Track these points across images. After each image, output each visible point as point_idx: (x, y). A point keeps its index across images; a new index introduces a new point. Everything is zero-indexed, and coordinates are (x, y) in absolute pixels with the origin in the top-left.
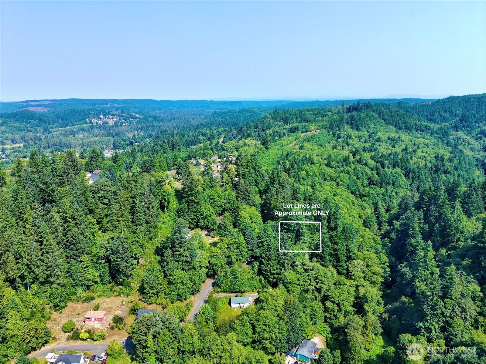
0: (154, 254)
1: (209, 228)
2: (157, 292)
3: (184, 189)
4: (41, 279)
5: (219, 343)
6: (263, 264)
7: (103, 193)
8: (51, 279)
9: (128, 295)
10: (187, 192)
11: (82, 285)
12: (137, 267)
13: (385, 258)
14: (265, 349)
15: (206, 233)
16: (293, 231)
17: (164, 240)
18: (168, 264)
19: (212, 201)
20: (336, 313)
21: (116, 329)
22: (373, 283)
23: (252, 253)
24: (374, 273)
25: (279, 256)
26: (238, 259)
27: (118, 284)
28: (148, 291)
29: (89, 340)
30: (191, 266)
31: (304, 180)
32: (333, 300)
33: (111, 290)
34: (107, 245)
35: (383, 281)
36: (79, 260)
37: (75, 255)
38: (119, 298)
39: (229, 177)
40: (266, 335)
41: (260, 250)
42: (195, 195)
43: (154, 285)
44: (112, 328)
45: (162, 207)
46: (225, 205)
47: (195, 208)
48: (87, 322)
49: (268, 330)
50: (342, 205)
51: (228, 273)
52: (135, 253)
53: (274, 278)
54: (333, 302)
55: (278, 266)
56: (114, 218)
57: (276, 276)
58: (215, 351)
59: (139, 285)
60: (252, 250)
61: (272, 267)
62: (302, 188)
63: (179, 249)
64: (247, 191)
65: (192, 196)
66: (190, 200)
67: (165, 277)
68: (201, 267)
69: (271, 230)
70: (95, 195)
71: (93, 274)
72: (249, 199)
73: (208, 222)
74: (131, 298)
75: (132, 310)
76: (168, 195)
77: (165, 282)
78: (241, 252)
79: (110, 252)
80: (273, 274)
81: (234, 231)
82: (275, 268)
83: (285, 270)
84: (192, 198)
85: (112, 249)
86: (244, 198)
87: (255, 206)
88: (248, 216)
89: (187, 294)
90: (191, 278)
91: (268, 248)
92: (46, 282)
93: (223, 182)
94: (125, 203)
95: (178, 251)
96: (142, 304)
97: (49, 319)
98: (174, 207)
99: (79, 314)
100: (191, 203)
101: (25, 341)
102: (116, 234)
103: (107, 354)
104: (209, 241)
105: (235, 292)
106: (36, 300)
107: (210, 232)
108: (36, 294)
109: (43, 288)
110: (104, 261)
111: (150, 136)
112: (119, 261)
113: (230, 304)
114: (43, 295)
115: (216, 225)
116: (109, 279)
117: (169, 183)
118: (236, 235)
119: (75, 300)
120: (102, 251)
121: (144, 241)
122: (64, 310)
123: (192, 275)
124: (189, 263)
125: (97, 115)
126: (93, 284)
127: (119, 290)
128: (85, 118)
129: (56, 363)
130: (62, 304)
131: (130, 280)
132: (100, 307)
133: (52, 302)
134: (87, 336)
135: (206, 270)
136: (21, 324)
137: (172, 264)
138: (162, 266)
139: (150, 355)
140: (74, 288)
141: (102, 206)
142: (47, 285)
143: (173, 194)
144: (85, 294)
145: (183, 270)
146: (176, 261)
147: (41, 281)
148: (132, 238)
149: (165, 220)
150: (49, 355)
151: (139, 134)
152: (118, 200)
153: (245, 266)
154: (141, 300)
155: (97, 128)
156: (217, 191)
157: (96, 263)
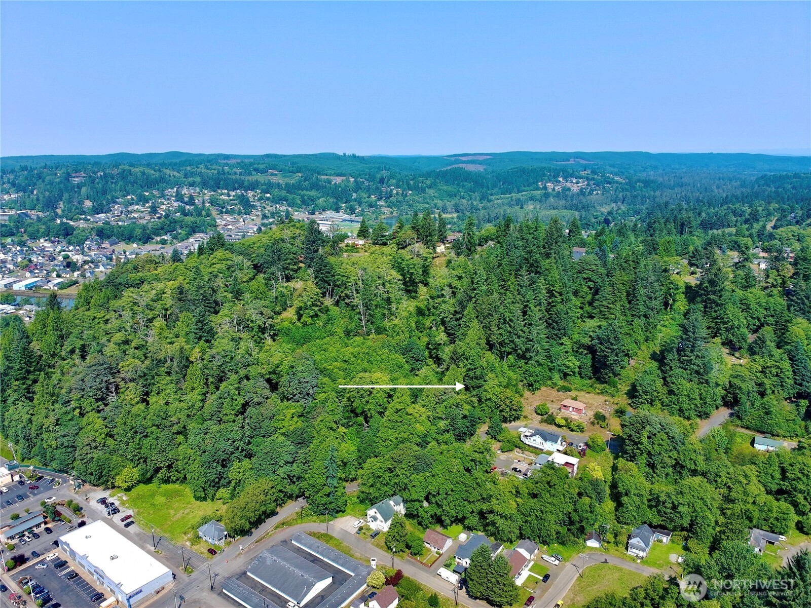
0: (650, 358)
1: (734, 345)
2: (651, 400)
3: (701, 284)
4: (519, 351)
5: (731, 470)
7: (589, 274)
8: (528, 355)
9: (613, 396)
10: (706, 287)
11: (560, 370)
12: (629, 367)
14: (795, 504)
15: (728, 351)
17: (668, 341)
18: (672, 370)
19: (745, 307)
21: (597, 426)
23: (800, 389)
26: (776, 391)
27: (601, 380)
28: (640, 395)
29: (564, 428)
30: (702, 379)
33: (591, 386)
34: (592, 334)
36: (560, 342)
37: (556, 335)
38: (600, 396)
39: (779, 275)
42: (719, 293)
43: (649, 389)
44: (593, 423)
45: (666, 304)
46: (765, 318)
47: (716, 312)
48: (563, 411)
51: (757, 403)
52: (627, 348)
56: (604, 303)
58: (724, 479)
59: (628, 388)
60: (801, 385)
63: (690, 354)
65: (714, 294)
66: (709, 299)
67: (665, 384)
68: (717, 385)
70: (579, 275)
71: (573, 363)
73: (733, 335)
74: (615, 400)
75: (617, 411)
76: (677, 289)
77: (665, 390)
78: (781, 382)
79: (597, 341)
81: (777, 352)
84: (712, 297)
85: (599, 338)
86: (801, 309)
88: (802, 333)
89: (693, 413)
90: (701, 395)
92: (522, 357)
93: (767, 282)
94: (620, 286)
95: (687, 356)
96: (629, 410)
97: (522, 396)
98: (682, 308)
99: (553, 401)
100: (710, 303)
101: (499, 407)
102: (604, 323)
103: (586, 444)
104: (731, 360)
105: (763, 433)
106: (510, 373)
107: (736, 351)
108: (511, 366)
109: (519, 362)
110: (586, 352)
111: (637, 212)
112: (608, 352)
113: (752, 443)
114: (517, 370)
115: (746, 342)
116: (590, 373)
117: (677, 273)
118: (778, 357)
119: (550, 386)
120: (586, 339)
121: (641, 338)
122: (537, 393)
123: (703, 391)
124: (701, 375)
125: (554, 177)
126: (571, 373)
127: (601, 388)
128: (537, 182)
129: (531, 436)
130: (536, 385)
131: (616, 379)
132: (578, 399)
133: (526, 379)
134: (563, 422)
135: (723, 392)
136: (497, 389)
137: (676, 371)
138: (662, 371)
139: (641, 454)
140: (550, 371)
141: (586, 289)
142: (523, 361)
143: (683, 289)
144: (561, 383)
145: (692, 381)
146: (682, 368)
147: (519, 354)
148: (626, 329)
149: (667, 323)
150: (522, 429)
151: (619, 209)
152: (611, 282)
153: (785, 403)
154: (629, 404)
155: (554, 197)
156: (755, 294)
157: (577, 352)
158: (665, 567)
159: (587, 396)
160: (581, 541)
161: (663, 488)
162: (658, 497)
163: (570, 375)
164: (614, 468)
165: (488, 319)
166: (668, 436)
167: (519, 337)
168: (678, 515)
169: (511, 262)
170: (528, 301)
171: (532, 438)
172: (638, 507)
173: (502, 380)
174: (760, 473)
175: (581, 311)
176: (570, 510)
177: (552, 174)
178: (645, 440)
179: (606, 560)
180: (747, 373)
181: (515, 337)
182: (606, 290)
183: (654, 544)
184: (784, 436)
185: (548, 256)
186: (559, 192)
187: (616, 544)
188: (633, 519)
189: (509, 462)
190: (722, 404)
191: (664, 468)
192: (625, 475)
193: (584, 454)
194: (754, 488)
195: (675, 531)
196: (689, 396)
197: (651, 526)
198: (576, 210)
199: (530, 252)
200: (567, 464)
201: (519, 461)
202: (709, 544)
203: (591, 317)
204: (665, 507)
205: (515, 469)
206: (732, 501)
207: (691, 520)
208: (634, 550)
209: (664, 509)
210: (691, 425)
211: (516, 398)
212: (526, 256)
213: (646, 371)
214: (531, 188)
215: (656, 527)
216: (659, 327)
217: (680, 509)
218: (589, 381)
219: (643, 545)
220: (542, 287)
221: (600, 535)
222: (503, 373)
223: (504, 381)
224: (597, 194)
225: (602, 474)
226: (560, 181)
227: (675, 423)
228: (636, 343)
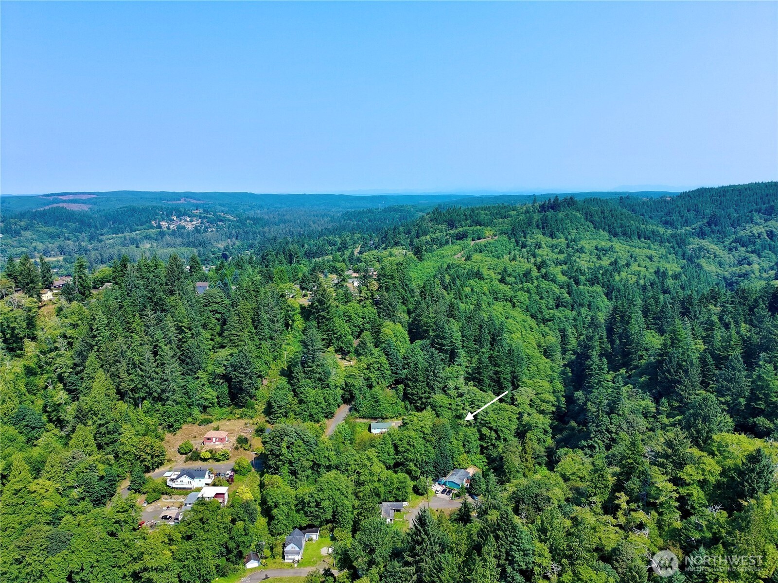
0: (279, 375)
1: (345, 351)
2: (286, 412)
3: (312, 304)
4: (155, 394)
5: (357, 457)
6: (410, 387)
7: (216, 307)
8: (164, 396)
9: (252, 418)
10: (317, 306)
11: (198, 404)
12: (262, 387)
13: (559, 386)
14: (409, 472)
15: (340, 356)
16: (446, 351)
17: (293, 357)
18: (299, 382)
19: (349, 319)
20: (493, 442)
21: (241, 450)
22: (542, 412)
23: (396, 377)
24: (544, 401)
25: (428, 377)
26: (380, 382)
27: (239, 405)
28: (276, 411)
29: (210, 461)
30: (324, 384)
31: (466, 298)
32: (490, 425)
33: (231, 413)
34: (225, 363)
35: (554, 410)
36: (196, 376)
37: (191, 370)
38: (241, 420)
39: (368, 290)
40: (411, 456)
41: (406, 371)
42: (327, 309)
43: (282, 403)
44: (237, 448)
45: (287, 325)
46: (363, 325)
47: (327, 325)
48: (206, 444)
49: (413, 451)
50: (515, 329)
51: (368, 395)
52: (259, 370)
53: (422, 403)
54: (491, 429)
55: (427, 389)
56: (233, 332)
57: (424, 400)
58: (353, 467)
59: (264, 407)
60: (396, 373)
61: (420, 390)
62: (462, 306)
63: (312, 365)
64: (391, 305)
65: (323, 311)
66: (320, 316)
67: (295, 396)
68: (336, 386)
69: (419, 349)
70: (206, 308)
71: (211, 394)
72: (393, 316)
73: (342, 343)
74: (255, 420)
75: (257, 431)
76: (294, 310)
77: (295, 401)
78: (383, 374)
79: (230, 369)
80: (421, 398)
81: (375, 351)
82: (423, 391)
83: (435, 394)
84: (322, 314)
85: (232, 366)
86: (387, 314)
87: (401, 323)
88: (391, 332)
89: (321, 416)
90: (325, 398)
91: (415, 368)
92: (159, 399)
93: (361, 297)
94: (246, 314)
95: (310, 367)
96: (269, 427)
97: (162, 440)
98: (300, 326)
99: (195, 437)
100: (322, 319)
101: (139, 458)
102: (235, 351)
103: (233, 470)
104: (344, 364)
105: (375, 418)
106: (148, 419)
107: (346, 355)
108: (148, 412)
109: (156, 405)
110: (222, 381)
111: (250, 246)
112: (242, 378)
113: (370, 430)
114: (155, 414)
115: (352, 346)
116: (228, 401)
117: (293, 297)
118: (377, 354)
119: (191, 422)
120: (220, 368)
121: (269, 358)
122: (179, 433)
123: (326, 394)
124: (323, 381)
125: (167, 215)
126: (210, 405)
127: (240, 412)
128: (150, 221)
129: (177, 478)
130: (176, 425)
131: (253, 401)
132: (220, 428)
133: (166, 421)
134: (208, 455)
135: (342, 392)
136: (136, 439)
137: (303, 381)
138: (291, 384)
139: (284, 465)
140: (189, 408)
141: (214, 321)
142: (159, 403)
143: (299, 310)
144: (201, 417)
145: (316, 388)
146: (307, 378)
147: (155, 397)
148: (256, 353)
149: (290, 342)
150: (167, 474)
151: (234, 244)
152: (237, 312)
153: (388, 390)
154: (268, 421)
155: (169, 235)
156: (354, 307)
157: (213, 382)
158: (318, 563)
159: (228, 423)
160: (241, 566)
161: (306, 490)
162: (303, 501)
163: (210, 407)
164: (262, 485)
165: (115, 367)
166: (304, 441)
167: (152, 380)
168: (322, 511)
169: (134, 303)
170: (158, 341)
171: (179, 480)
172: (288, 515)
173: (139, 428)
174: (379, 453)
175: (212, 343)
176: (225, 540)
177: (165, 213)
178: (285, 451)
179: (266, 575)
180: (357, 372)
181: (147, 380)
182: (233, 320)
183: (306, 545)
184: (392, 418)
185: (172, 293)
186: (174, 230)
187: (273, 556)
188: (284, 528)
189: (156, 512)
190: (342, 402)
191: (304, 471)
192: (272, 489)
193: (232, 480)
194: (376, 467)
195: (322, 525)
196: (315, 401)
197: (301, 528)
198: (194, 247)
199: (153, 291)
200: (217, 495)
201: (168, 508)
202: (351, 528)
203: (223, 347)
204: (310, 507)
205: (165, 517)
206: (362, 484)
207: (333, 512)
208: (290, 557)
209: (310, 509)
210: (320, 426)
211: (157, 444)
212: (149, 295)
213: (278, 388)
214: (145, 227)
215: (305, 528)
216: (284, 346)
217: (323, 504)
218: (228, 409)
219: (297, 549)
220: (170, 324)
221: (258, 554)
222: (139, 421)
223: (141, 429)
224: (212, 231)
225: (251, 495)
226: (174, 220)
227: (307, 428)
228: (266, 363)
